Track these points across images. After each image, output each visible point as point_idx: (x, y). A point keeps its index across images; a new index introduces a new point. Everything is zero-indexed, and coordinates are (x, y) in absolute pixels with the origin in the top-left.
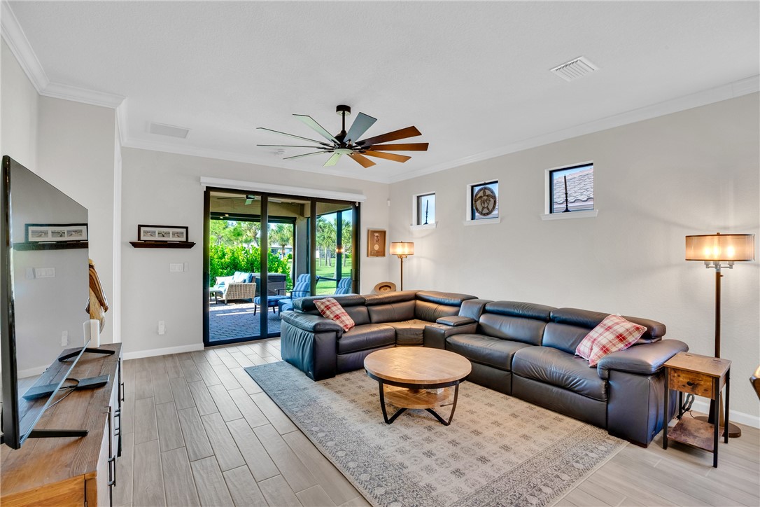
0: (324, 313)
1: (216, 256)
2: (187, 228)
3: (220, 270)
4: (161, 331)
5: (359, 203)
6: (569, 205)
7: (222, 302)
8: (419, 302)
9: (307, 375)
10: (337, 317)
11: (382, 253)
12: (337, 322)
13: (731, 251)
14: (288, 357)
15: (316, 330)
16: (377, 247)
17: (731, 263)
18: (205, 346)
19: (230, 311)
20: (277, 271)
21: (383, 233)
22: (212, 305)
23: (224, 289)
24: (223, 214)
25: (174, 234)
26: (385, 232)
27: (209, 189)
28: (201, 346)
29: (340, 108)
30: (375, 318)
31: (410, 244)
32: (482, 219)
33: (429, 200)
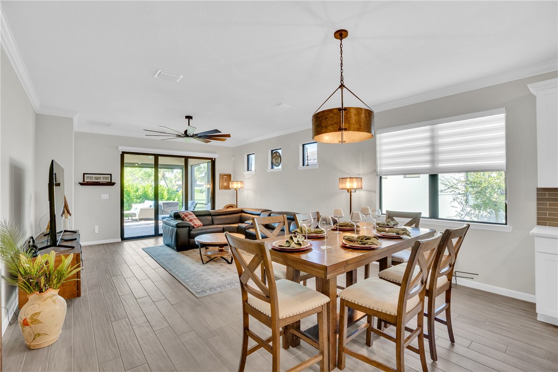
0: (184, 218)
1: (132, 191)
2: (111, 175)
3: (135, 200)
4: (97, 231)
5: (215, 159)
6: (309, 162)
7: (136, 220)
8: (243, 214)
9: (174, 249)
10: (191, 220)
11: (227, 188)
12: (191, 223)
13: (355, 185)
14: (166, 243)
15: (178, 226)
16: (225, 184)
17: (355, 189)
18: (122, 240)
19: (140, 225)
20: (174, 200)
21: (230, 176)
22: (126, 222)
23: (137, 212)
24: (135, 164)
25: (103, 178)
27: (123, 153)
28: (120, 240)
29: (187, 117)
30: (216, 222)
31: (242, 182)
32: (275, 168)
33: (252, 157)
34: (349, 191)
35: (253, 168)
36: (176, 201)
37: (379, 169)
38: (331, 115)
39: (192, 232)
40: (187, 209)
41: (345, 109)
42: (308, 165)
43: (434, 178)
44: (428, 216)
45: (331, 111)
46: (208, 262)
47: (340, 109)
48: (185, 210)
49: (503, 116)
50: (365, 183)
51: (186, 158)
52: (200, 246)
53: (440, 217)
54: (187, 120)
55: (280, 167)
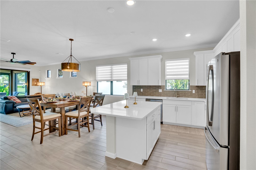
0: (10, 99)
5: (29, 71)
10: (14, 100)
11: (36, 85)
12: (14, 101)
13: (88, 84)
15: (6, 103)
16: (35, 83)
17: (88, 86)
20: (3, 92)
26: (38, 79)
31: (44, 83)
32: (61, 77)
33: (50, 72)
34: (86, 87)
35: (50, 76)
36: (4, 92)
37: (97, 79)
38: (65, 64)
39: (15, 105)
40: (12, 95)
41: (69, 63)
42: (73, 76)
43: (112, 82)
44: (110, 94)
45: (65, 63)
46: (23, 116)
47: (68, 63)
48: (11, 95)
49: (127, 65)
50: (92, 84)
51: (12, 71)
52: (19, 111)
53: (113, 94)
54: (13, 55)
55: (62, 77)
